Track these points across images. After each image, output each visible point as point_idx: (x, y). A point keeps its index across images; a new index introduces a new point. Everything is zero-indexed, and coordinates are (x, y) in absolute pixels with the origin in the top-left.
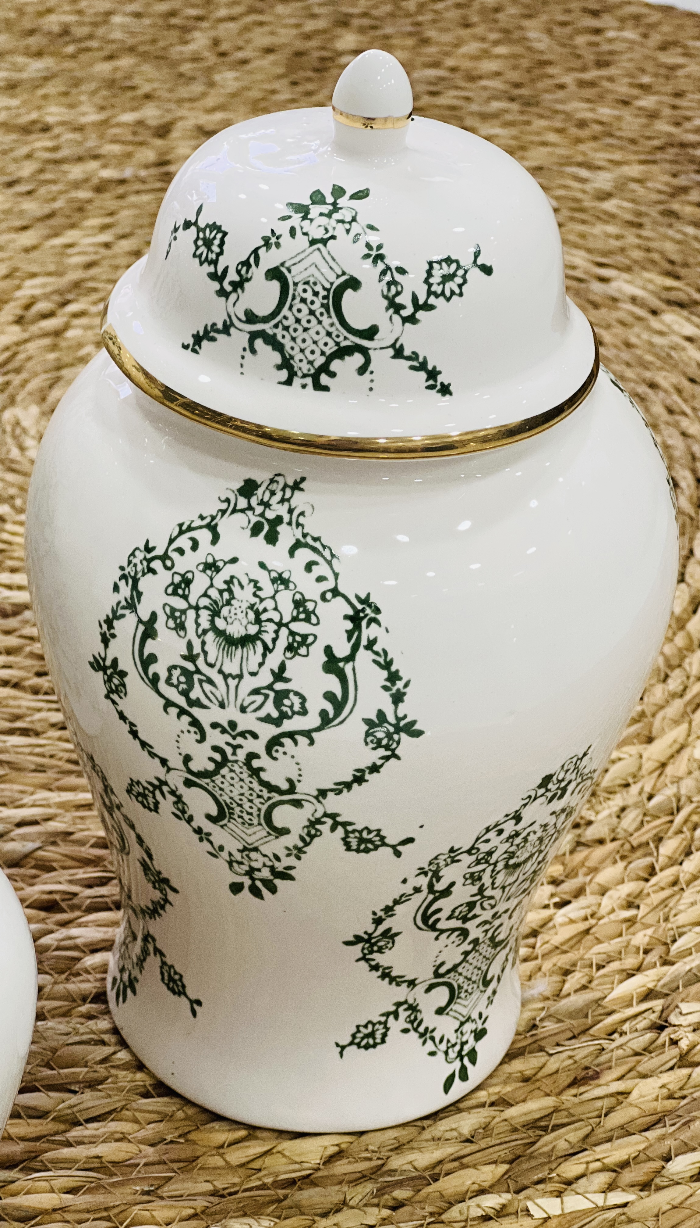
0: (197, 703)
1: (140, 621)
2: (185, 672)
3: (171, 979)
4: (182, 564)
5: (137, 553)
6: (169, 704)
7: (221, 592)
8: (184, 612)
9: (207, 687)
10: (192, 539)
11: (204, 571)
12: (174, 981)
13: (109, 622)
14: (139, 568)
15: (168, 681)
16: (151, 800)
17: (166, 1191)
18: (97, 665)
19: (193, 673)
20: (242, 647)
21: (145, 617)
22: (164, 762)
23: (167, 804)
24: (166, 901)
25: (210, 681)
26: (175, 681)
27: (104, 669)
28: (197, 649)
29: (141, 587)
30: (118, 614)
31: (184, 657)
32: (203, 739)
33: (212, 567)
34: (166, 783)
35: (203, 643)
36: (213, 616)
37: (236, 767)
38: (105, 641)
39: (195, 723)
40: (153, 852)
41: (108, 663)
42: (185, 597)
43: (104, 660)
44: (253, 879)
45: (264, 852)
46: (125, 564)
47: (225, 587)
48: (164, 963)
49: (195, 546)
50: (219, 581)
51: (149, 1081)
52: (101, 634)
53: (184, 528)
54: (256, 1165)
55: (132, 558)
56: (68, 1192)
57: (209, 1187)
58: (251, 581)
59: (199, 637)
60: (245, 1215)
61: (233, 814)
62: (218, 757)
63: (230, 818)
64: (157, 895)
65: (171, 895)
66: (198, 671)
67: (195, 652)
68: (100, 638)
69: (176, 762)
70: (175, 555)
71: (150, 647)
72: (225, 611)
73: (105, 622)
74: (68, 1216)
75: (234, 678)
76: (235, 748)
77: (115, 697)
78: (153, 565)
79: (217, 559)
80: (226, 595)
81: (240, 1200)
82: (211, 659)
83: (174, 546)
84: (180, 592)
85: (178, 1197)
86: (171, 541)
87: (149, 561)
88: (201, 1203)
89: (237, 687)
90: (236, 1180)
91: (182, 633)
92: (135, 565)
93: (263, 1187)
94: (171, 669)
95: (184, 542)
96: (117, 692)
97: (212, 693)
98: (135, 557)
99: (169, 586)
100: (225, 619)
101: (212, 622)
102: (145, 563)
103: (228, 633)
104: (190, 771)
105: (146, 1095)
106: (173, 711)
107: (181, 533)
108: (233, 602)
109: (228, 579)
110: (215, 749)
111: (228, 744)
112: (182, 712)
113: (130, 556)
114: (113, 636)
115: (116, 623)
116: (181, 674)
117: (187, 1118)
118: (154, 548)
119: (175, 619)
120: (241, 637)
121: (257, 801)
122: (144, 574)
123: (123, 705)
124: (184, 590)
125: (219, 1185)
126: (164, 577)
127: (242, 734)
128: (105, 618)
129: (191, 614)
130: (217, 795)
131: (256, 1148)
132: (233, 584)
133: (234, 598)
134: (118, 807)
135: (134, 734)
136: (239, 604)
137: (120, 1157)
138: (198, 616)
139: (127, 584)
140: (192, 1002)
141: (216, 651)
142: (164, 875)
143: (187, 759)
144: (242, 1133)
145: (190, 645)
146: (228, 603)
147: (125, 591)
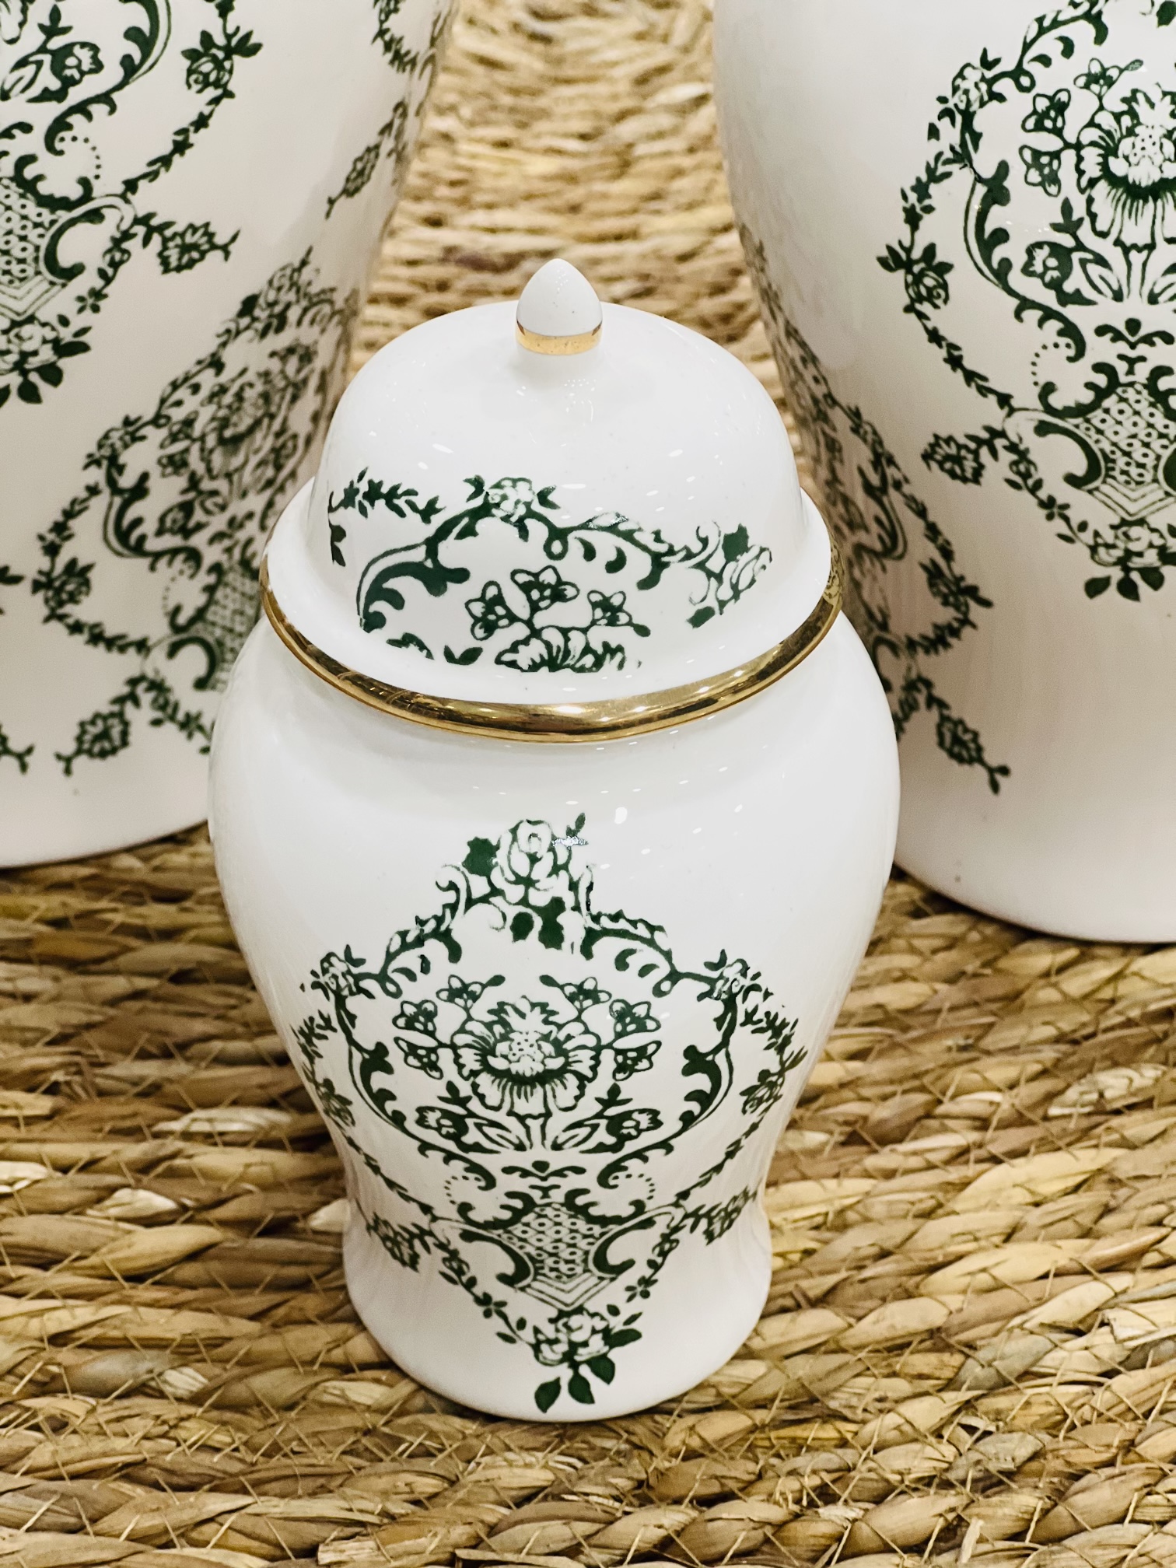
0: (1077, 298)
1: (979, 179)
2: (1056, 249)
3: (956, 740)
4: (1047, 81)
5: (968, 72)
6: (1025, 304)
7: (1117, 117)
8: (1055, 155)
9: (1094, 270)
10: (1062, 39)
11: (1087, 86)
12: (963, 744)
13: (921, 189)
14: (974, 95)
15: (1027, 270)
16: (969, 465)
17: (988, 1042)
18: (893, 260)
19: (1071, 250)
20: (1155, 201)
21: (988, 172)
22: (1004, 400)
23: (997, 469)
24: (965, 621)
25: (1101, 261)
26: (1038, 267)
27: (907, 265)
28: (1079, 211)
29: (978, 125)
30: (938, 173)
31: (1056, 227)
32: (1080, 353)
33: (1100, 78)
34: (1002, 434)
35: (1090, 201)
36: (1105, 157)
37: (1131, 394)
38: (913, 219)
39: (1070, 330)
40: (955, 547)
41: (917, 254)
42: (1058, 132)
43: (908, 251)
44: (1127, 570)
45: (1153, 526)
46: (948, 93)
47: (1125, 107)
48: (944, 719)
49: (1068, 48)
50: (1114, 100)
51: (917, 894)
52: (905, 210)
53: (1047, 23)
54: (1107, 993)
55: (959, 81)
56: (854, 1056)
57: (1050, 1031)
58: (1165, 94)
59: (1082, 191)
60: (1116, 1064)
61: (1113, 469)
62: (1102, 380)
63: (1107, 475)
64: (946, 615)
65: (976, 612)
66: (1080, 246)
67: (1075, 217)
68: (903, 215)
69: (1026, 396)
70: (1035, 68)
71: (997, 217)
72: (1125, 146)
73: (914, 189)
74: (866, 1092)
75: (1140, 250)
76: (1132, 362)
77: (925, 308)
78: (997, 88)
79: (1106, 66)
80: (1126, 121)
81: (1104, 1045)
82: (1101, 226)
83: (1033, 52)
84: (1048, 124)
85: (1014, 1050)
86: (1027, 46)
87: (990, 82)
88: (1049, 1054)
89: (1144, 265)
90: (1085, 1018)
91: (1053, 189)
92: (966, 92)
93: (1129, 1023)
94: (1030, 251)
95: (1049, 45)
96: (930, 298)
97: (1102, 278)
98: (964, 78)
99: (1029, 116)
100: (1126, 158)
101: (1105, 166)
102: (984, 87)
103: (1131, 180)
104: (1049, 409)
105: (917, 914)
106: (1032, 316)
107: (1042, 31)
108: (1138, 130)
109: (1128, 94)
110: (1099, 368)
111: (1121, 357)
112: (1048, 314)
113: (955, 79)
114: (929, 209)
115: (933, 189)
116: (1050, 255)
117: (985, 939)
118: (997, 61)
119: (1040, 168)
120: (1154, 184)
121: (1156, 444)
122: (982, 104)
123: (938, 318)
124: (1054, 121)
125: (1066, 1026)
126: (1019, 105)
127: (1148, 340)
128: (913, 182)
129: (1069, 157)
130: (1091, 442)
131: (1100, 971)
132: (1136, 101)
133: (1139, 124)
134: (898, 485)
135: (955, 361)
136: (1150, 131)
137: (909, 1002)
138: (1080, 159)
139: (953, 123)
140: (991, 771)
141: (1112, 210)
142: (970, 581)
143: (1048, 389)
144: (1072, 953)
145: (1067, 209)
146: (1131, 132)
147: (951, 134)
